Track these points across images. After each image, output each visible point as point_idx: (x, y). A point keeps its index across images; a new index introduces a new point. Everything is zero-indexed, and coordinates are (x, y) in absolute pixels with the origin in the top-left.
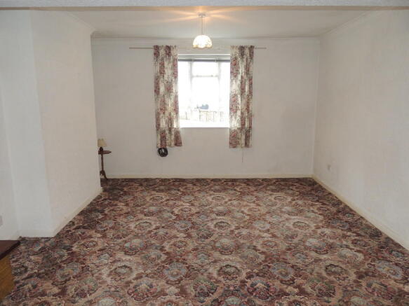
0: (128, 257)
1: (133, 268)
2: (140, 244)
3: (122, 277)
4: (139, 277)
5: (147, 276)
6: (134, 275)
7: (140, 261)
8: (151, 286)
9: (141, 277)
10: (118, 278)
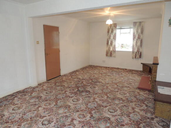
0: (108, 116)
1: (107, 111)
2: (101, 123)
3: (112, 108)
4: (106, 107)
5: (103, 106)
6: (108, 108)
7: (104, 113)
8: (103, 102)
9: (105, 106)
10: (114, 108)
